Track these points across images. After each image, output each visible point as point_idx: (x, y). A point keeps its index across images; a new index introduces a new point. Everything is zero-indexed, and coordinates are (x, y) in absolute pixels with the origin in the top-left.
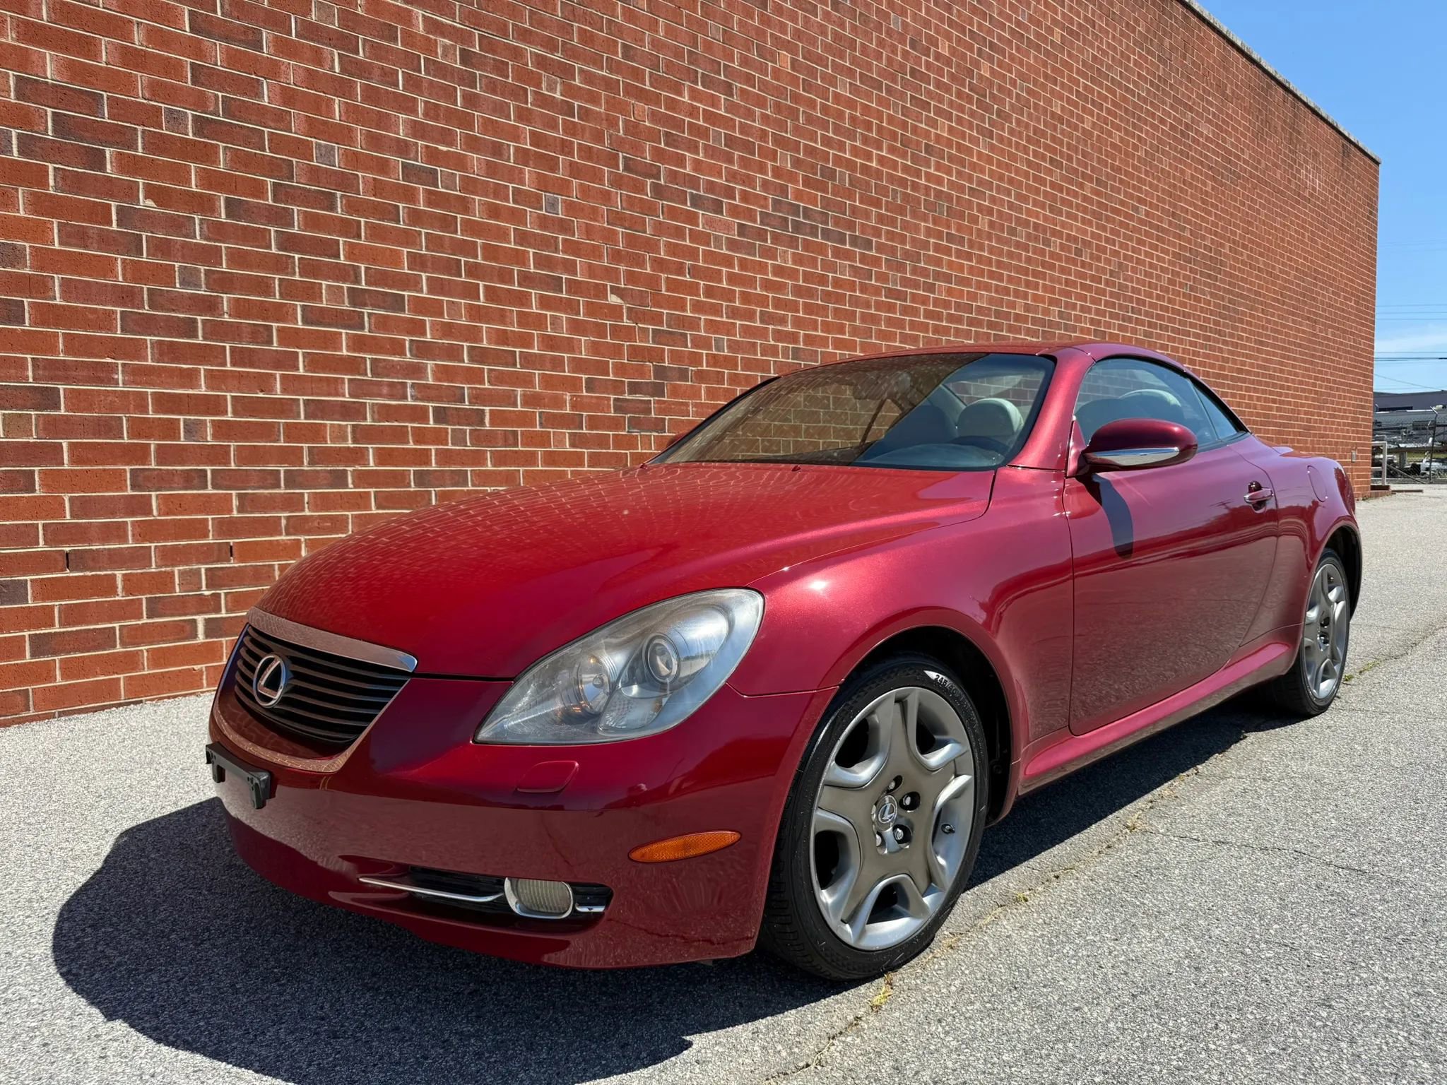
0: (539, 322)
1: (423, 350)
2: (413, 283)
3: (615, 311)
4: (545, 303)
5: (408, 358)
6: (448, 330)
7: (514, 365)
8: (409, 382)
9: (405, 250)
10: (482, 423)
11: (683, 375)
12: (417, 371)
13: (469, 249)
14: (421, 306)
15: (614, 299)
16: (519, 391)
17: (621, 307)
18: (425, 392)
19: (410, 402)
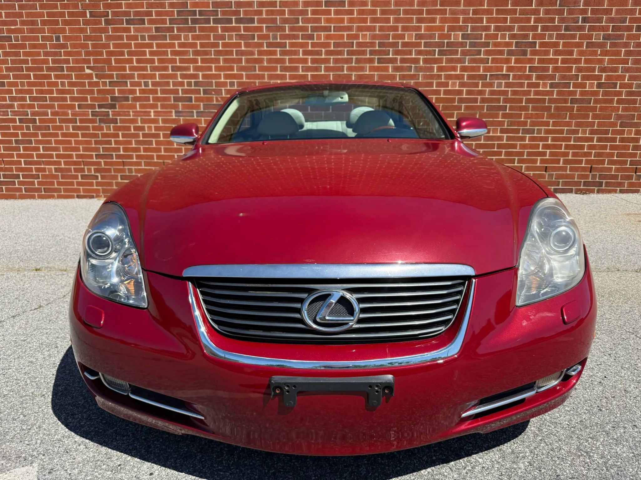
0: (56, 84)
1: (12, 99)
2: (8, 77)
3: (90, 76)
4: (57, 77)
5: (8, 102)
6: (21, 91)
7: (47, 101)
8: (9, 110)
9: (4, 66)
10: (36, 123)
11: (127, 99)
12: (12, 106)
13: (26, 62)
14: (11, 84)
15: (88, 71)
16: (49, 111)
17: (92, 74)
18: (15, 113)
19: (10, 117)
